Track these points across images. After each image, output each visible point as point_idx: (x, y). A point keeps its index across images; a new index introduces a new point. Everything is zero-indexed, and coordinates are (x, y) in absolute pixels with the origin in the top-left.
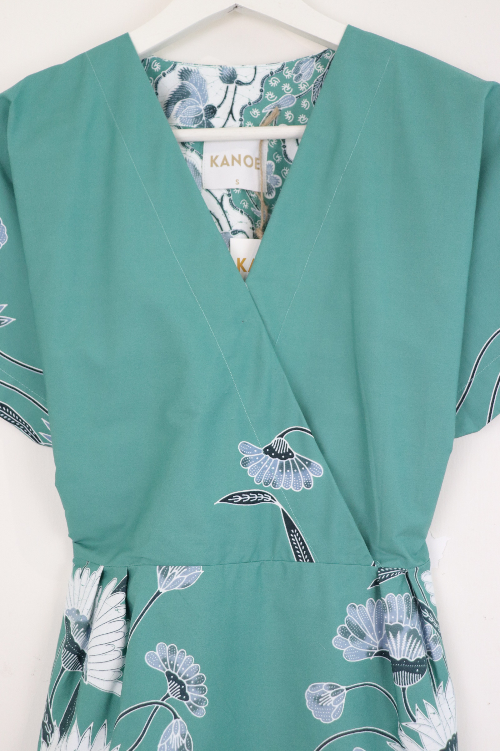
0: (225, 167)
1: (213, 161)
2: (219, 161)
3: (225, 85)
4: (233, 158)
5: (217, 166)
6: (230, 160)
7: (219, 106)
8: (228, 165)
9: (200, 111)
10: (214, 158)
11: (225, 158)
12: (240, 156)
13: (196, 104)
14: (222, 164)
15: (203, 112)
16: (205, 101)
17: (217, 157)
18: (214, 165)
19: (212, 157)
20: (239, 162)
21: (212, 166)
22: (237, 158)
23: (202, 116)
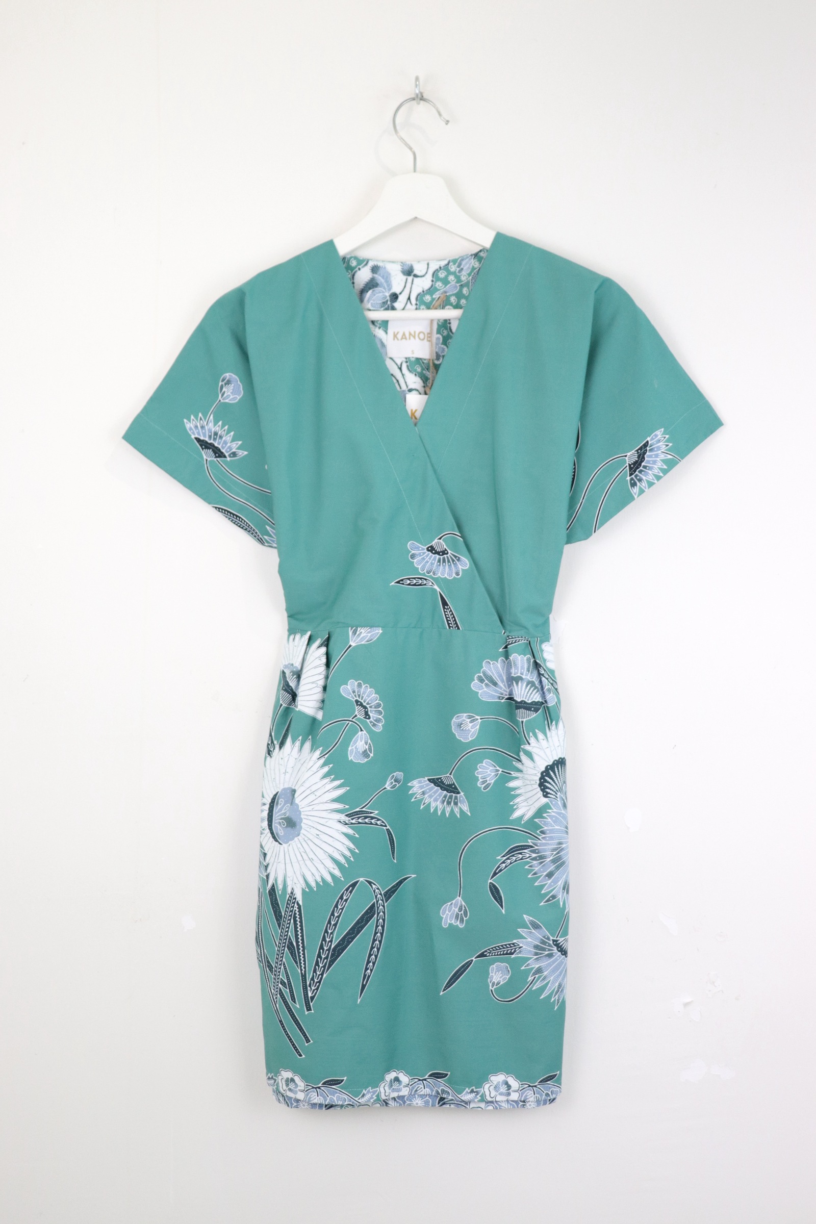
0: (404, 340)
1: (395, 336)
2: (399, 336)
3: (405, 277)
4: (410, 334)
5: (398, 339)
6: (407, 335)
7: (400, 293)
8: (406, 338)
9: (386, 297)
10: (396, 333)
11: (404, 334)
12: (415, 332)
13: (383, 292)
14: (402, 338)
15: (388, 298)
16: (390, 289)
17: (398, 333)
18: (396, 339)
19: (394, 333)
20: (414, 337)
21: (394, 339)
22: (413, 333)
23: (387, 301)
